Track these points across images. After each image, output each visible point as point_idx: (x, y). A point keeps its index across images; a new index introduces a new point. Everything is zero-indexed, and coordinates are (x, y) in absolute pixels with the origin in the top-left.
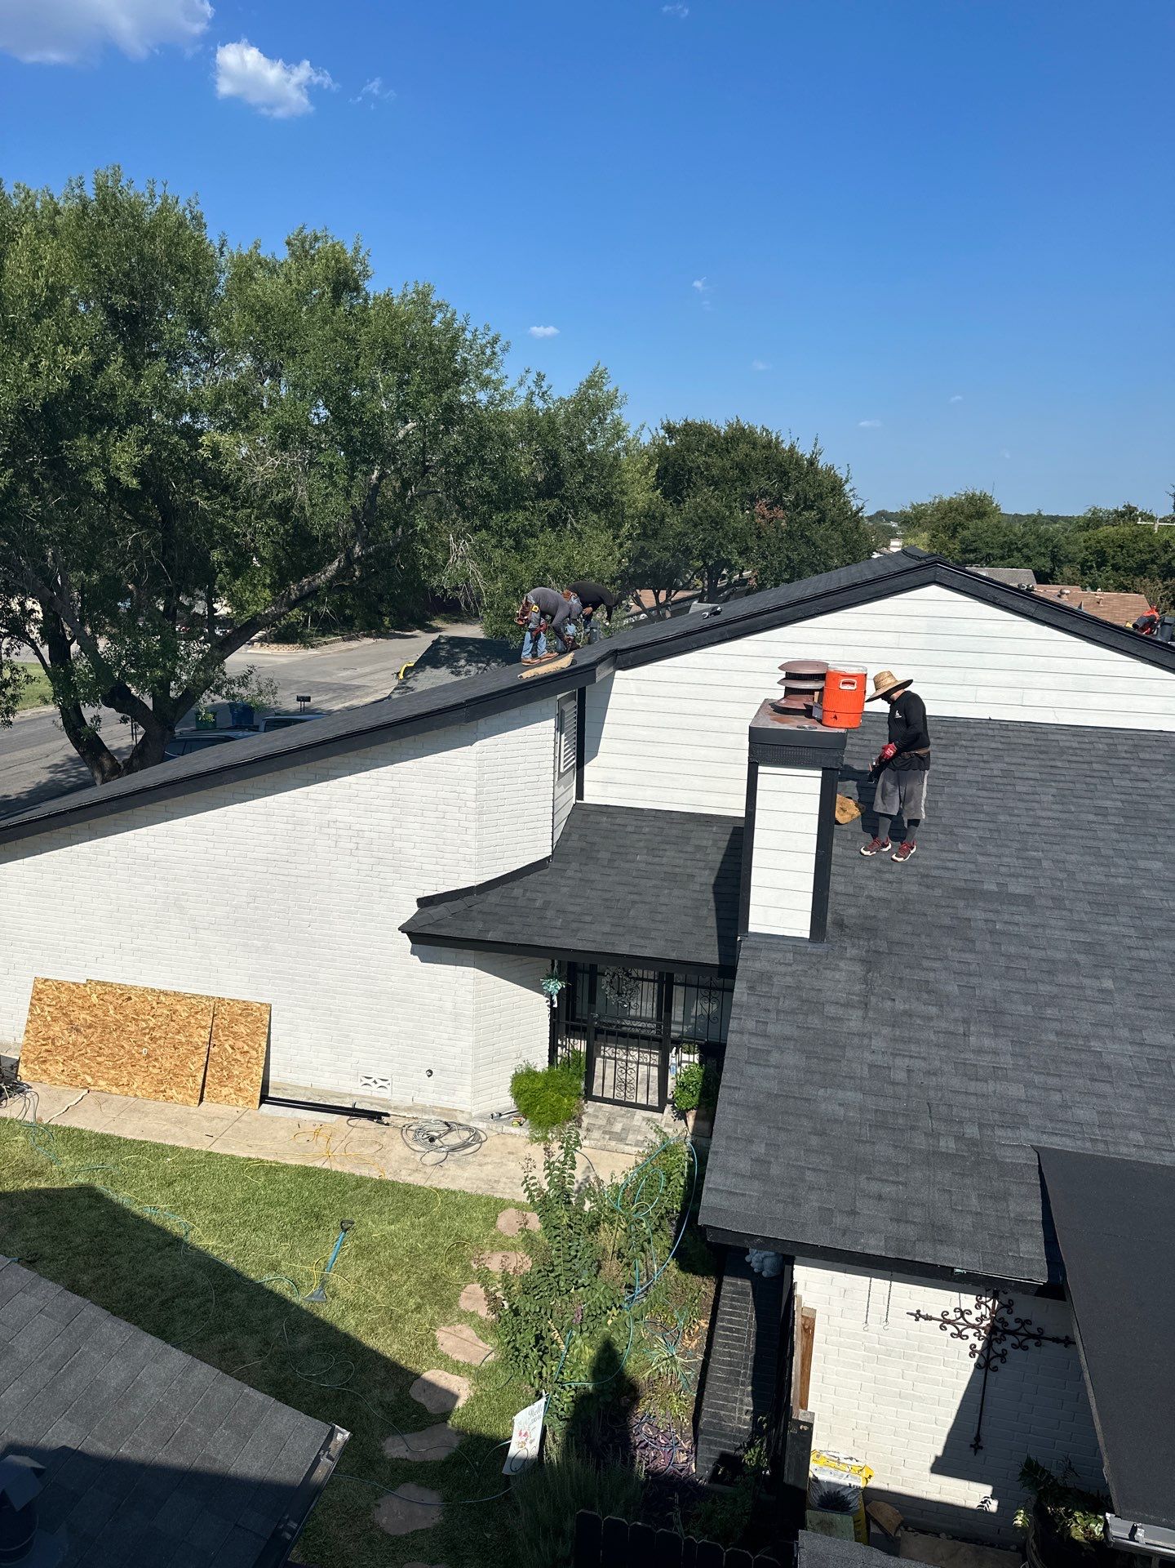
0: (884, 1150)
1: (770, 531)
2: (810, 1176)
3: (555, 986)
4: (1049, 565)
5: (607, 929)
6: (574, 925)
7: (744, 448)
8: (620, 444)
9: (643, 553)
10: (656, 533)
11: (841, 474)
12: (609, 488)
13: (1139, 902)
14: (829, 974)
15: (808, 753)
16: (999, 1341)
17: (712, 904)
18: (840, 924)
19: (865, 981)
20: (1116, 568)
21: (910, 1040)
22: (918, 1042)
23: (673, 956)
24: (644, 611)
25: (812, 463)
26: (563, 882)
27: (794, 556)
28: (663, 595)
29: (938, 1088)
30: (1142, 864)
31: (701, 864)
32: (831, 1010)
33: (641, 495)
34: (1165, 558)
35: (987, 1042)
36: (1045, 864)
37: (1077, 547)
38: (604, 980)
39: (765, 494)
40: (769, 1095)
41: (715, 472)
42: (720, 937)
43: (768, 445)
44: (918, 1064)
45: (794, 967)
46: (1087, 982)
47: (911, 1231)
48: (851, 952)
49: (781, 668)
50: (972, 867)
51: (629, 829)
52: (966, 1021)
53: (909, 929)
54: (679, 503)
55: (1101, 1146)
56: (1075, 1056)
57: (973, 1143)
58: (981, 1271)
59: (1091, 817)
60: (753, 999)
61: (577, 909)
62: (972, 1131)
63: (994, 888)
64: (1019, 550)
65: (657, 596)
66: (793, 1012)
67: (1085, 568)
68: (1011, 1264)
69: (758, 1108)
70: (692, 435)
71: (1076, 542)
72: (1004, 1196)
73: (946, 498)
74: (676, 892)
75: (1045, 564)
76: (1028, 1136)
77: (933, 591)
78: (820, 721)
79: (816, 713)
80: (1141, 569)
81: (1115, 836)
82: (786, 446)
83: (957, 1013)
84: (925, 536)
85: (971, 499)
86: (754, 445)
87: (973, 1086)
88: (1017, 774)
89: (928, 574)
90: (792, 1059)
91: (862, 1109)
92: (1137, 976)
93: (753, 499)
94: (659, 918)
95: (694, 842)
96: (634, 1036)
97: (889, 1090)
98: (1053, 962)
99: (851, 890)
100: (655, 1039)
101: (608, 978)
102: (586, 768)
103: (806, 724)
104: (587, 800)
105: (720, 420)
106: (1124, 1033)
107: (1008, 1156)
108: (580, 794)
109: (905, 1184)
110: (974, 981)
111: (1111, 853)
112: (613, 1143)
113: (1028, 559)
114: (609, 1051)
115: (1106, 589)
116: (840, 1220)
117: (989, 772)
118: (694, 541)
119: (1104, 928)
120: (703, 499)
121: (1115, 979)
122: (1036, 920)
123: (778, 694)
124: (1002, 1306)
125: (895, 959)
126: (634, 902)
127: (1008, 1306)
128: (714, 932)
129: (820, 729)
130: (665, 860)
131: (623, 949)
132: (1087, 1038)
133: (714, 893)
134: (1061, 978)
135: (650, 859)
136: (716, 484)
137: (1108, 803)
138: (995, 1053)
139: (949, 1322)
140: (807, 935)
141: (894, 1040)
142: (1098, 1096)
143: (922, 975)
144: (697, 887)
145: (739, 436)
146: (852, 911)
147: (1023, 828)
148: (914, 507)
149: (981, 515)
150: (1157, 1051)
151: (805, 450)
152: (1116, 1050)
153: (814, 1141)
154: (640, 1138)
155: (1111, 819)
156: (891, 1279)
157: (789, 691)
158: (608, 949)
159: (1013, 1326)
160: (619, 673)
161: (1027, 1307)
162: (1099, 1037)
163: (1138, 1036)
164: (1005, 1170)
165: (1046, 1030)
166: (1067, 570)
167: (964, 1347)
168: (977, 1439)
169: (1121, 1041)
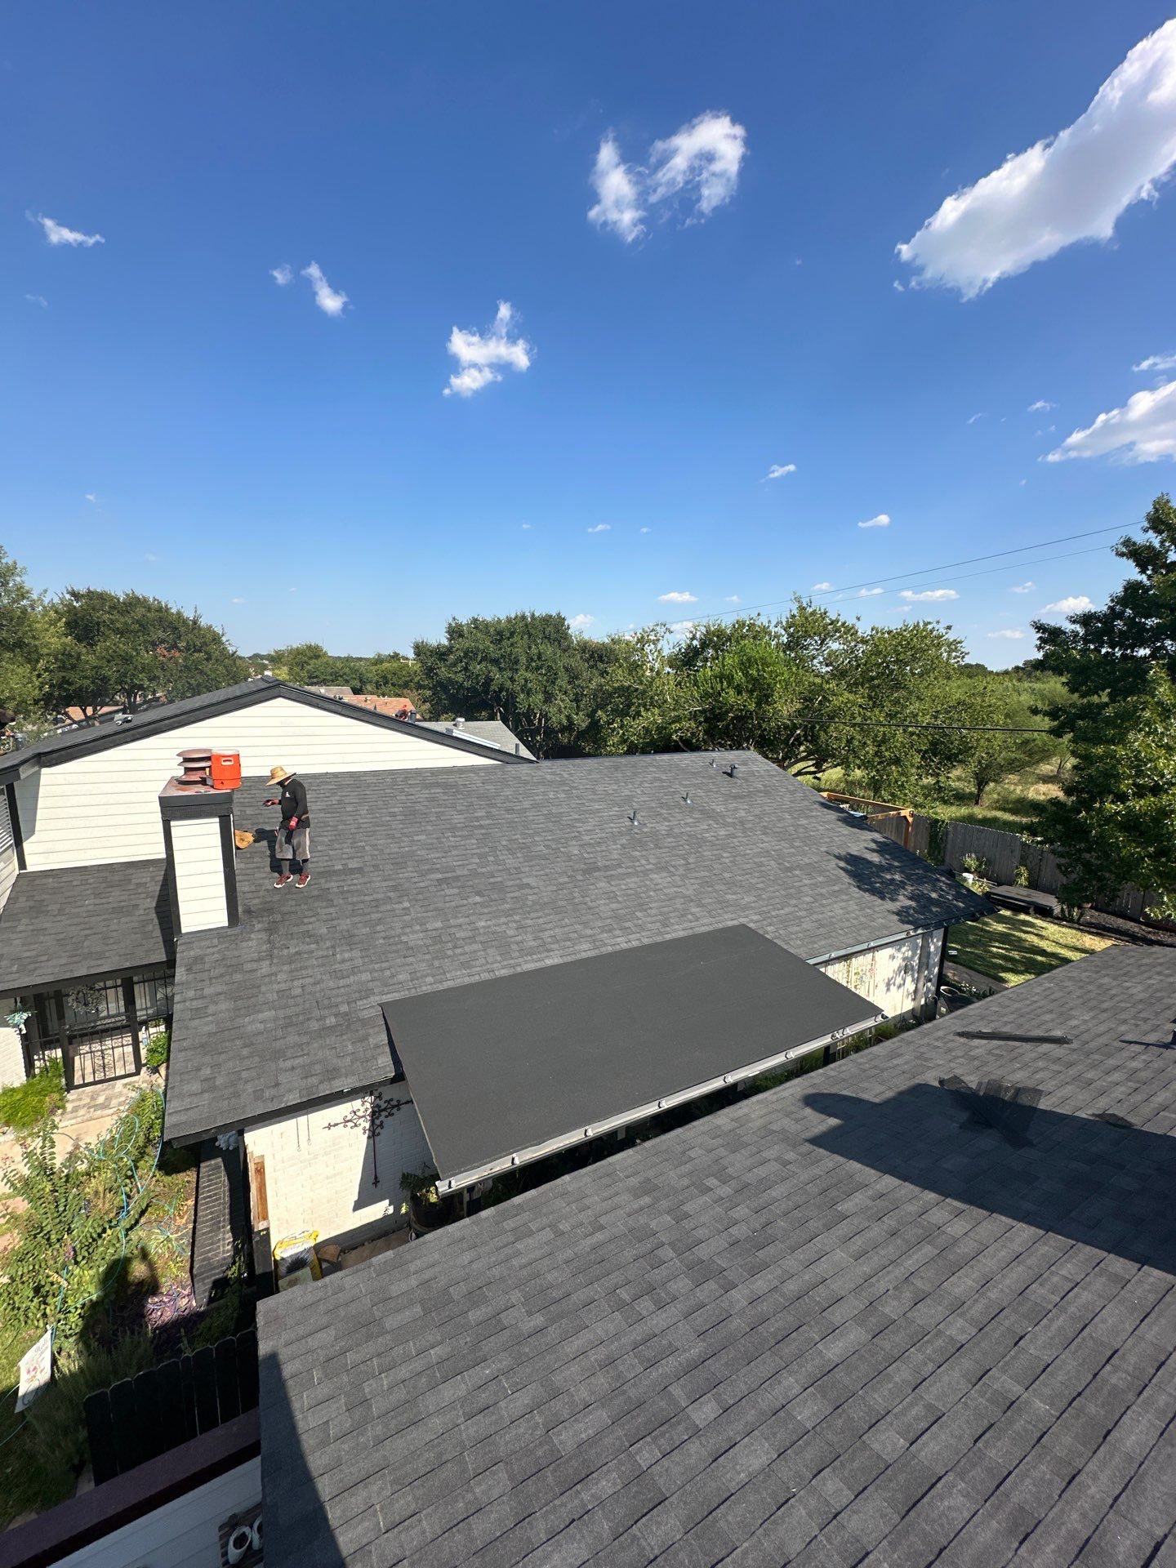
0: (292, 1039)
1: (171, 665)
2: (244, 1075)
3: (21, 1018)
4: (359, 684)
5: (63, 961)
6: (32, 966)
7: (140, 611)
8: (24, 602)
9: (65, 681)
10: (74, 667)
11: (218, 630)
12: (20, 634)
13: (416, 858)
14: (244, 944)
15: (207, 807)
16: (378, 1118)
17: (156, 921)
18: (248, 912)
19: (269, 942)
20: (393, 685)
21: (301, 968)
22: (306, 968)
23: (128, 965)
24: (75, 722)
25: (195, 622)
26: (13, 936)
27: (193, 681)
28: (89, 711)
29: (322, 990)
30: (416, 838)
31: (144, 896)
32: (249, 966)
33: (55, 640)
34: (416, 679)
35: (347, 955)
36: (367, 848)
37: (372, 674)
38: (70, 999)
39: (163, 641)
40: (210, 1034)
41: (118, 625)
42: (164, 942)
43: (160, 610)
44: (308, 980)
45: (220, 947)
46: (396, 906)
47: (314, 1080)
48: (258, 926)
49: (179, 755)
50: (327, 858)
51: (75, 883)
52: (333, 947)
53: (294, 902)
54: (91, 645)
55: (413, 991)
56: (395, 948)
57: (346, 1014)
58: (358, 1085)
59: (388, 818)
60: (191, 977)
61: (33, 953)
62: (344, 1008)
63: (340, 867)
64: (341, 676)
65: (84, 711)
66: (222, 976)
67: (378, 686)
68: (374, 1073)
69: (202, 1046)
70: (96, 599)
71: (371, 672)
72: (365, 1038)
73: (295, 646)
74: (124, 920)
76: (375, 999)
77: (280, 700)
78: (212, 787)
79: (209, 782)
80: (406, 685)
81: (401, 826)
82: (174, 611)
83: (328, 944)
84: (285, 669)
85: (310, 647)
86: (149, 610)
87: (342, 982)
88: (346, 801)
89: (276, 691)
90: (223, 1006)
91: (276, 1019)
92: (420, 897)
93: (154, 644)
94: (111, 941)
95: (134, 881)
96: (106, 1030)
97: (291, 1002)
98: (377, 900)
99: (253, 888)
100: (124, 1027)
101: (74, 997)
102: (25, 845)
103: (202, 789)
104: (30, 868)
105: (119, 589)
106: (418, 928)
107: (365, 1014)
108: (22, 864)
109: (308, 1054)
110: (335, 922)
111: (399, 835)
112: (99, 1113)
113: (347, 681)
114: (85, 1048)
115: (390, 696)
116: (267, 1094)
117: (330, 803)
118: (110, 672)
119: (401, 875)
120: (110, 643)
121: (409, 901)
122: (366, 880)
123: (180, 772)
124: (376, 1098)
125: (288, 923)
126: (86, 936)
127: (379, 1097)
128: (160, 939)
129: (213, 791)
130: (111, 899)
131: (82, 972)
132: (399, 936)
133: (157, 913)
134: (383, 908)
135: (98, 901)
136: (122, 634)
137: (396, 810)
138: (352, 959)
139: (348, 1121)
140: (226, 924)
141: (292, 971)
142: (408, 965)
143: (305, 928)
144: (142, 912)
145: (134, 602)
146: (256, 901)
147: (352, 831)
148: (276, 652)
149: (317, 657)
150: (434, 932)
151: (189, 614)
152: (414, 938)
153: (245, 1052)
154: (122, 1099)
155: (398, 818)
156: (307, 1114)
157: (187, 770)
158: (67, 976)
159: (384, 1106)
160: (44, 771)
161: (390, 1093)
162: (405, 934)
163: (424, 927)
164: (365, 1023)
165: (378, 939)
166: (369, 687)
167: (359, 1130)
168: (376, 1177)
169: (416, 932)
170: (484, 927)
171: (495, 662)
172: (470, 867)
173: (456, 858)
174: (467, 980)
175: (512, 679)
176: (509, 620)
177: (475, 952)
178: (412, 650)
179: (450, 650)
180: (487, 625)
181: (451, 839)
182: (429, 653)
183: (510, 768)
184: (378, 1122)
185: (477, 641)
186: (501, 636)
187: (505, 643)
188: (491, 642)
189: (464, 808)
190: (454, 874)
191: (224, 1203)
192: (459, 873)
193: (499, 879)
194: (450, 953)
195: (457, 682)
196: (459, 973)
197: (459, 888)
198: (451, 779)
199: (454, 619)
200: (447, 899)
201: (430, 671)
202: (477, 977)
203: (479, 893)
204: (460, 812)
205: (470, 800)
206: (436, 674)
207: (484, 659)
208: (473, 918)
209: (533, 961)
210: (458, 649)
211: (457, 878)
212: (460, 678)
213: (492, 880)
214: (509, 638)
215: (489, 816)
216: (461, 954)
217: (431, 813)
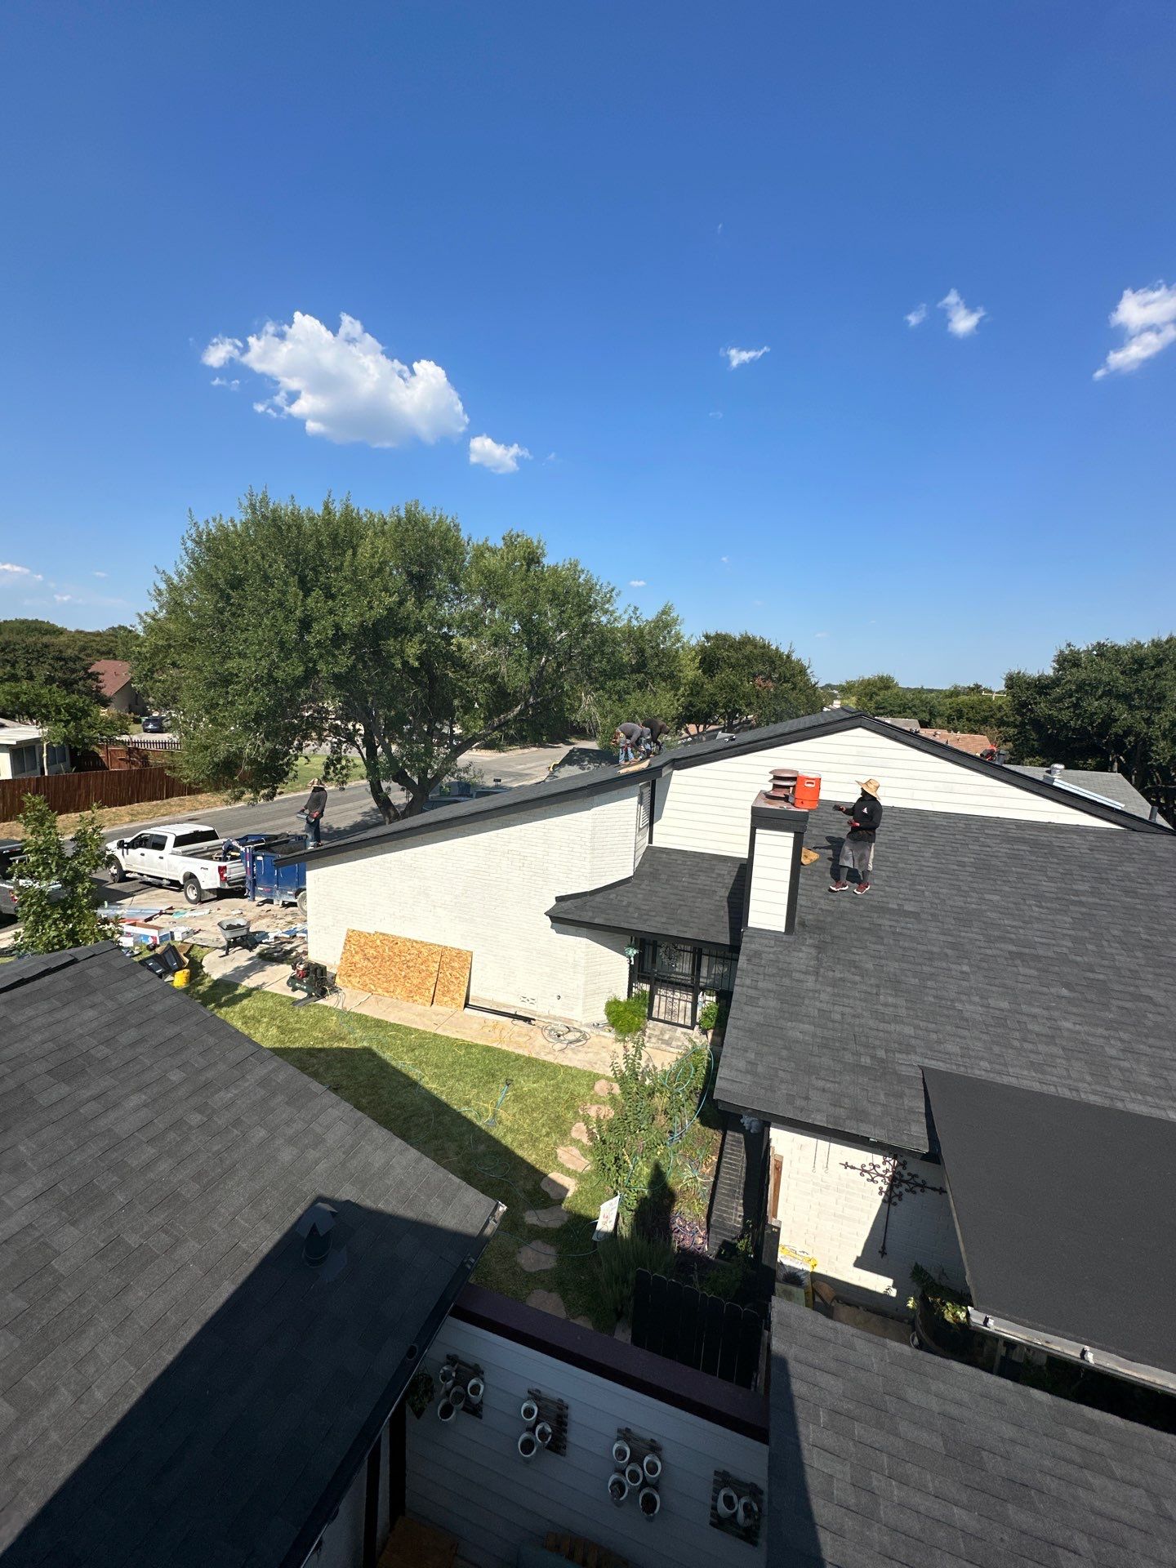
0: (826, 1061)
1: (764, 693)
2: (781, 1074)
3: (633, 952)
4: (928, 717)
5: (664, 920)
6: (646, 917)
7: (749, 648)
8: (679, 645)
9: (691, 704)
10: (698, 693)
11: (806, 663)
12: (672, 668)
13: (985, 919)
14: (796, 954)
15: (787, 823)
16: (898, 1186)
17: (727, 909)
18: (803, 924)
19: (817, 959)
20: (969, 720)
21: (844, 996)
22: (848, 997)
23: (703, 938)
24: (690, 736)
25: (788, 657)
26: (638, 891)
27: (778, 708)
28: (701, 728)
29: (861, 1026)
30: (987, 897)
31: (721, 885)
32: (796, 975)
33: (690, 672)
34: (999, 715)
35: (890, 1000)
36: (927, 893)
37: (945, 707)
38: (661, 950)
39: (761, 673)
40: (758, 1024)
41: (733, 660)
42: (731, 928)
43: (764, 647)
44: (848, 1010)
45: (775, 949)
46: (953, 966)
47: (842, 1112)
48: (809, 941)
49: (771, 773)
50: (882, 893)
51: (679, 862)
52: (878, 986)
53: (845, 929)
54: (711, 677)
55: (962, 1069)
56: (945, 1012)
57: (882, 1061)
58: (886, 1141)
59: (956, 867)
60: (750, 967)
61: (647, 907)
62: (881, 1053)
63: (895, 907)
64: (910, 708)
65: (698, 728)
66: (773, 975)
67: (950, 720)
68: (905, 1138)
69: (751, 1031)
70: (721, 640)
71: (945, 704)
72: (901, 1096)
73: (866, 677)
74: (705, 901)
75: (926, 717)
76: (916, 1059)
77: (860, 731)
78: (793, 804)
79: (791, 800)
80: (984, 721)
81: (970, 879)
82: (774, 647)
83: (873, 981)
84: (854, 699)
85: (881, 679)
86: (755, 646)
87: (882, 1026)
88: (909, 840)
89: (858, 721)
90: (772, 1003)
91: (814, 1035)
92: (984, 965)
93: (754, 676)
94: (695, 915)
95: (717, 871)
96: (677, 984)
97: (830, 1025)
98: (932, 953)
99: (809, 904)
100: (690, 986)
101: (663, 949)
102: (655, 825)
103: (785, 806)
104: (655, 844)
105: (736, 633)
106: (976, 999)
107: (904, 1071)
108: (651, 841)
109: (839, 1083)
110: (883, 962)
111: (967, 889)
112: (663, 1046)
113: (915, 713)
114: (663, 992)
115: (963, 732)
116: (799, 1102)
117: (891, 838)
118: (721, 699)
119: (963, 934)
120: (725, 675)
121: (971, 965)
122: (921, 927)
123: (769, 788)
124: (900, 1164)
125: (835, 947)
126: (680, 905)
127: (903, 1165)
128: (727, 925)
129: (793, 809)
130: (699, 882)
131: (674, 933)
132: (952, 1001)
133: (728, 902)
134: (936, 964)
135: (690, 880)
136: (733, 667)
137: (966, 859)
138: (895, 1006)
139: (866, 1171)
140: (783, 930)
141: (834, 995)
142: (961, 1037)
143: (852, 957)
144: (718, 898)
145: (747, 641)
146: (810, 917)
147: (913, 872)
148: (847, 683)
149: (887, 688)
150: (998, 1012)
151: (784, 650)
152: (972, 1010)
153: (784, 1053)
154: (680, 1044)
155: (968, 869)
156: (830, 1141)
157: (775, 787)
158: (665, 932)
159: (906, 1177)
160: (675, 772)
161: (914, 1167)
162: (961, 1001)
163: (985, 1002)
164: (901, 1079)
165: (927, 994)
166: (939, 721)
167: (875, 1188)
168: (884, 1247)
169: (974, 1004)
170: (1069, 1030)
171: (1125, 698)
172: (1056, 949)
173: (1038, 933)
174: (1037, 1087)
175: (1149, 722)
176: (1156, 644)
177: (1052, 1056)
178: (1004, 682)
179: (1055, 682)
180: (1118, 651)
181: (1034, 908)
182: (1025, 686)
183: (1136, 836)
184: (897, 1191)
185: (1101, 671)
186: (1141, 665)
187: (1145, 674)
188: (1123, 673)
189: (1059, 875)
190: (1033, 951)
191: (740, 1177)
192: (1041, 952)
193: (1101, 977)
194: (1016, 1044)
195: (1059, 721)
196: (1026, 1073)
197: (1038, 970)
198: (1044, 837)
199: (1069, 645)
200: (1021, 978)
201: (1021, 707)
202: (1052, 1089)
203: (1067, 986)
204: (1051, 879)
205: (1067, 867)
206: (1031, 710)
207: (1107, 694)
208: (1056, 1014)
209: (1146, 1103)
210: (1069, 681)
211: (1037, 958)
212: (1065, 716)
213: (1091, 975)
214: (1152, 668)
215: (1094, 892)
216: (1031, 1051)
217: (1012, 871)
